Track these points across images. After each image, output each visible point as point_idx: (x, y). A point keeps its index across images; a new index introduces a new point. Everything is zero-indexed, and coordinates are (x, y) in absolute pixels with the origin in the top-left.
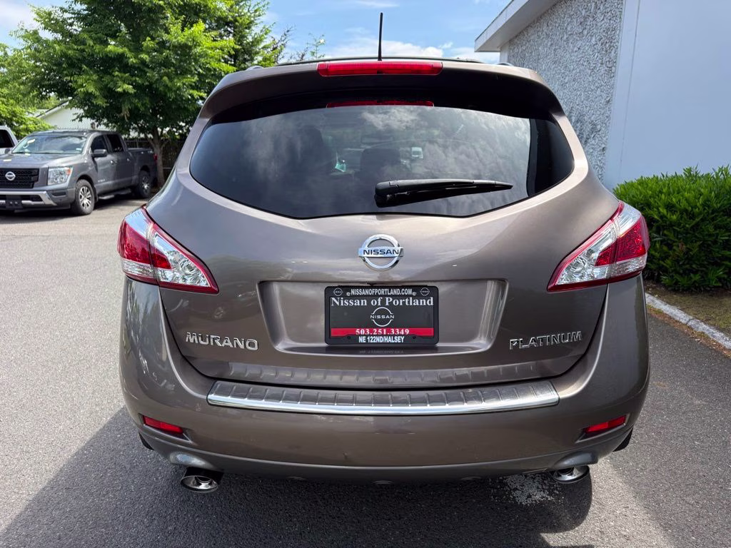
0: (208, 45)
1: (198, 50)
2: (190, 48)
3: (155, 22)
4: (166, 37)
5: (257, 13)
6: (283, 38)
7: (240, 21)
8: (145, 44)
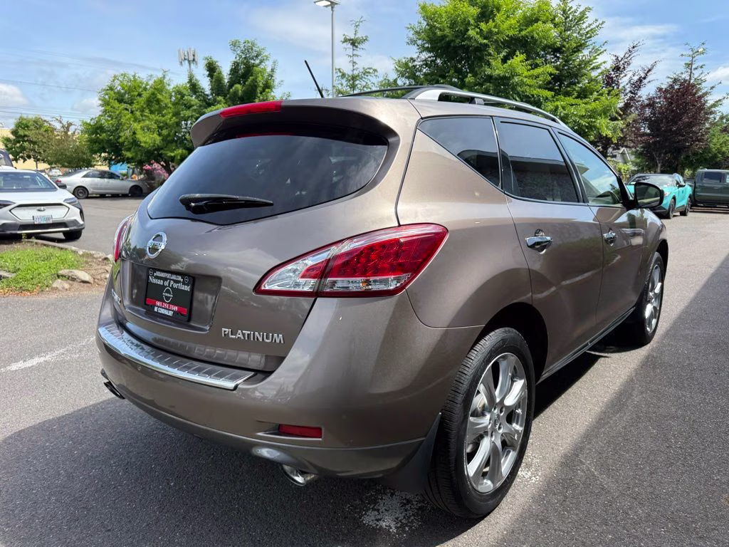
0: (526, 73)
1: (516, 79)
2: (509, 79)
3: (481, 59)
4: (488, 71)
5: (589, 35)
6: (627, 55)
7: (567, 46)
8: (467, 80)
